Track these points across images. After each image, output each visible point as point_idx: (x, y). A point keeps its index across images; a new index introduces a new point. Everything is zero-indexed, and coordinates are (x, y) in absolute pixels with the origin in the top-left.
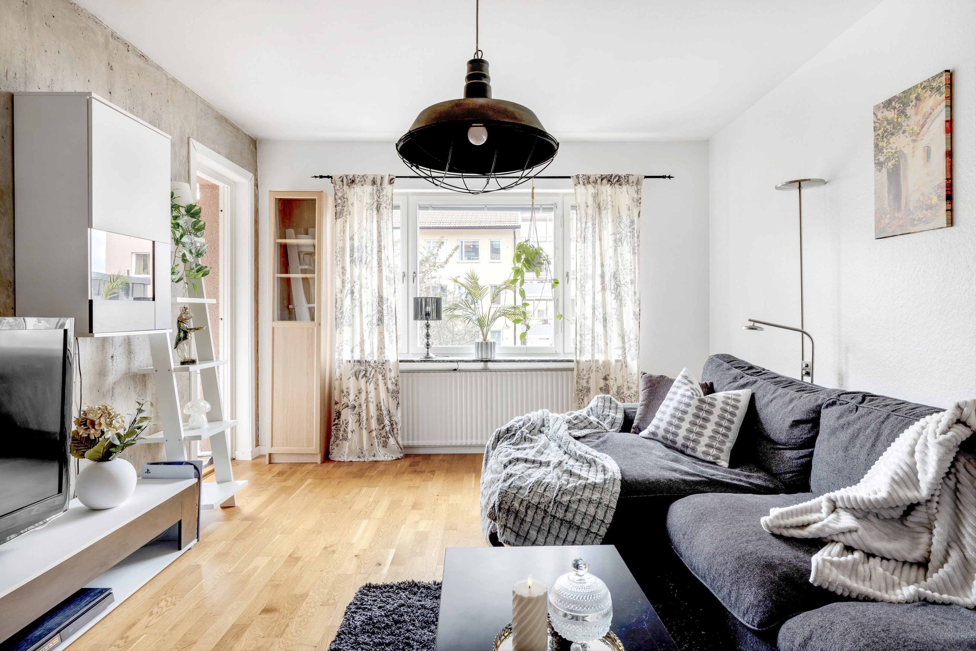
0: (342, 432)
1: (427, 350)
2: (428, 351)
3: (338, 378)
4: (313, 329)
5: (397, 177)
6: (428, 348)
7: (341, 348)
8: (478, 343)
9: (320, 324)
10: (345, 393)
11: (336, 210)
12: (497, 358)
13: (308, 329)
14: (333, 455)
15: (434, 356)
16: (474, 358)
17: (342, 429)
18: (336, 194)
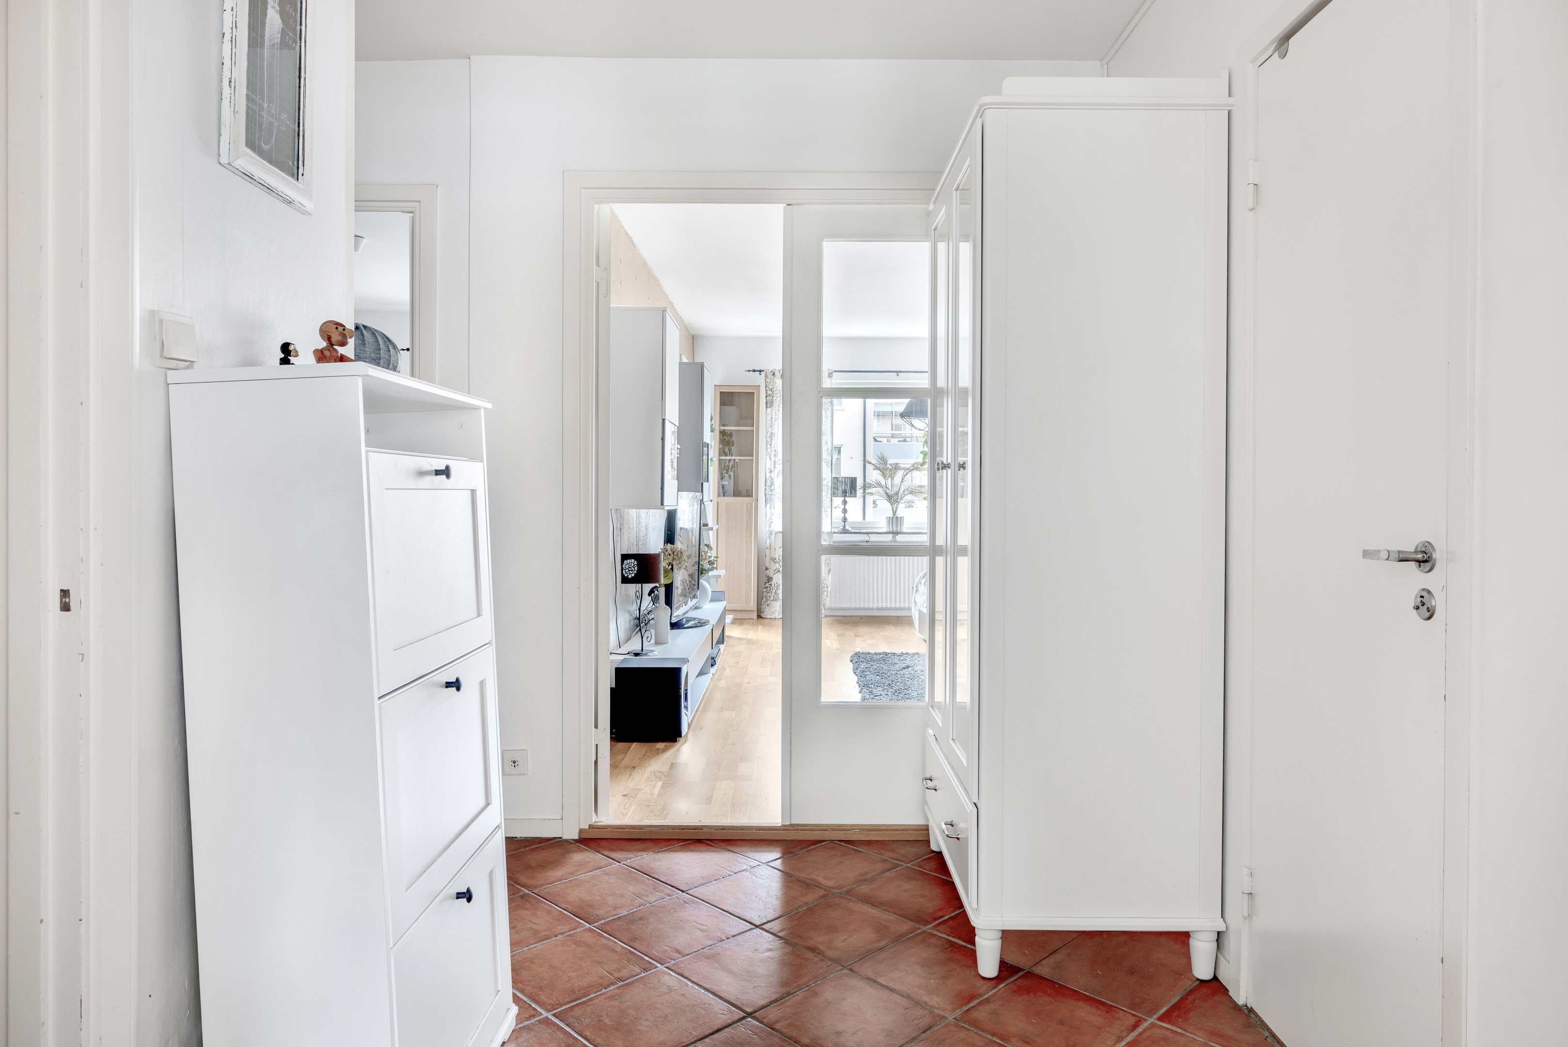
0: (773, 594)
1: (843, 523)
2: (845, 524)
3: (769, 547)
4: (752, 504)
5: (835, 371)
6: (845, 522)
7: (771, 521)
8: (890, 517)
9: (758, 500)
10: (777, 560)
11: (766, 399)
12: (905, 531)
13: (747, 503)
14: (765, 613)
15: (850, 529)
16: (885, 530)
17: (774, 591)
18: (766, 386)
